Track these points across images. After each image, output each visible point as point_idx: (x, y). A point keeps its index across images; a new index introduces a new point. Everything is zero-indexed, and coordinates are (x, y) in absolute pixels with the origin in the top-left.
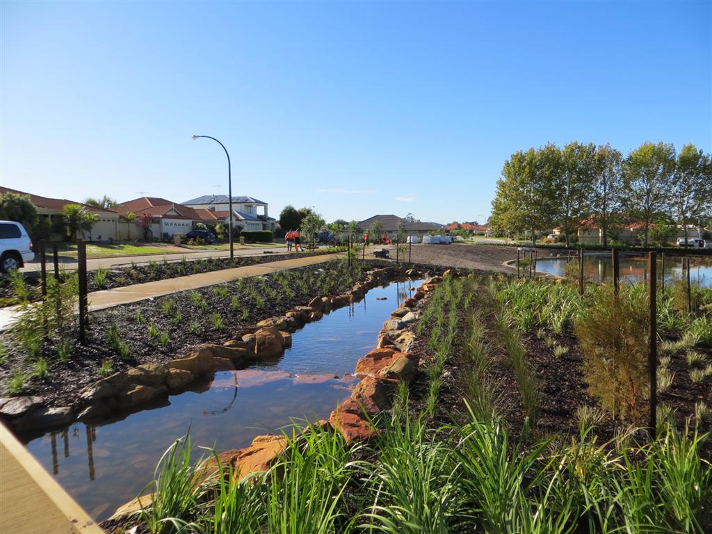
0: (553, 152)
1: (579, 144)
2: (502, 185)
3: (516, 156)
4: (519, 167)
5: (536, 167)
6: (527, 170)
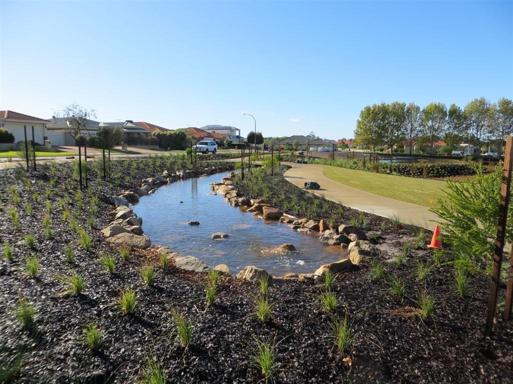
4: (368, 113)
5: (376, 114)
6: (371, 116)
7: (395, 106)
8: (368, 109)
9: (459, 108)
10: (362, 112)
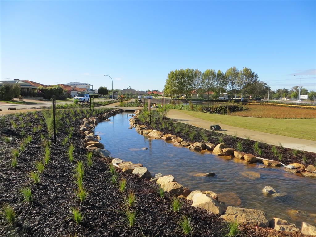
0: (182, 71)
1: (190, 69)
2: (168, 81)
3: (172, 72)
4: (173, 75)
5: (177, 75)
6: (175, 77)
7: (188, 71)
8: (173, 73)
9: (222, 72)
10: (169, 74)
